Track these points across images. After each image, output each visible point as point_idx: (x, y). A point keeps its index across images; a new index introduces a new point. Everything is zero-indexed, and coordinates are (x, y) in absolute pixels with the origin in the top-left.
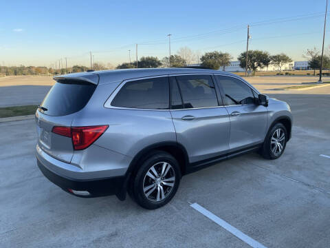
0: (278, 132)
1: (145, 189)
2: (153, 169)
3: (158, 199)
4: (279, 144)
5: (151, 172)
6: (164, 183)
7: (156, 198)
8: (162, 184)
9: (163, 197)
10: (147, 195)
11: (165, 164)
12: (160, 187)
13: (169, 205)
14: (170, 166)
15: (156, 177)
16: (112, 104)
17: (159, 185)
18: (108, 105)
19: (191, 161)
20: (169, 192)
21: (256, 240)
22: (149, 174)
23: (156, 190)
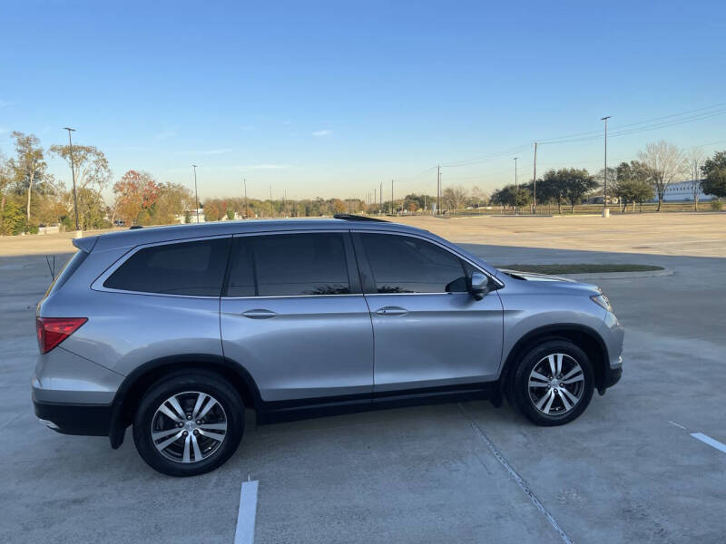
0: (554, 360)
1: (156, 436)
2: (172, 401)
3: (187, 459)
5: (169, 406)
6: (201, 432)
7: (180, 456)
8: (196, 433)
9: (198, 457)
10: (160, 447)
11: (202, 396)
12: (191, 437)
14: (213, 401)
16: (106, 284)
17: (191, 433)
18: (99, 286)
19: (265, 398)
20: (213, 452)
22: (164, 409)
23: (182, 441)
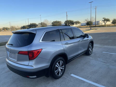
0: (90, 46)
1: (55, 72)
2: (57, 63)
3: (60, 75)
4: (91, 50)
5: (57, 65)
6: (61, 68)
7: (59, 74)
9: (61, 73)
10: (56, 74)
11: (61, 61)
13: (63, 76)
14: (62, 62)
15: (58, 66)
16: (42, 41)
17: (59, 69)
19: (69, 59)
20: (63, 71)
21: (99, 84)
22: (56, 66)
23: (59, 71)
